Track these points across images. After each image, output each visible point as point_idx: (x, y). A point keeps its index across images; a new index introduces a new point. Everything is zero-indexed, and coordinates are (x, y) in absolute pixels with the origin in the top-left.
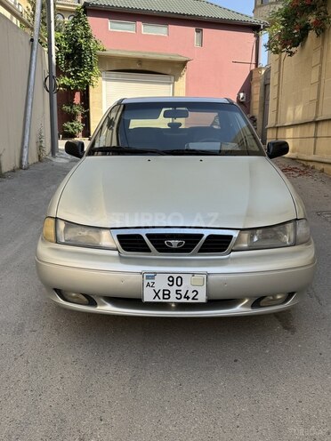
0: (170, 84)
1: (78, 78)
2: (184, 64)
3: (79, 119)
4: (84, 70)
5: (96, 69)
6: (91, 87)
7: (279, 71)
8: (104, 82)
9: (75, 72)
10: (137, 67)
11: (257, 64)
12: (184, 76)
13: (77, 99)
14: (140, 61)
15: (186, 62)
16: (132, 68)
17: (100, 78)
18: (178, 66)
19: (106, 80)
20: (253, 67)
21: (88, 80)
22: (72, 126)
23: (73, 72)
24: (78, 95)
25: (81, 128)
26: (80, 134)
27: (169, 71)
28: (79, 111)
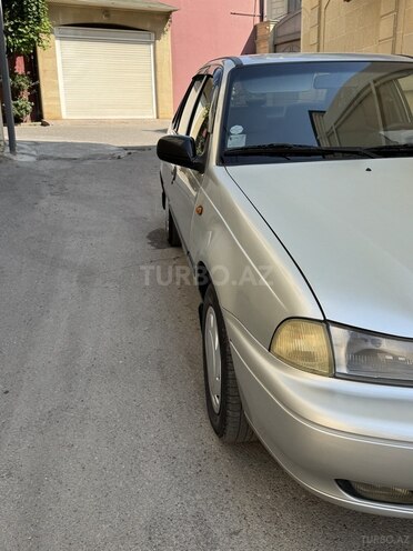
0: (149, 43)
1: (20, 35)
2: (167, 15)
3: (25, 95)
4: (28, 24)
5: (46, 22)
6: (39, 49)
7: (319, 23)
8: (57, 42)
9: (15, 27)
10: (104, 20)
11: (262, 17)
12: (169, 33)
13: (20, 67)
14: (106, 11)
15: (170, 12)
16: (96, 21)
17: (52, 36)
18: (159, 18)
19: (61, 38)
20: (258, 21)
21: (36, 38)
22: (17, 105)
23: (12, 27)
24: (20, 61)
25: (29, 108)
26: (29, 116)
27: (148, 26)
28: (25, 84)
